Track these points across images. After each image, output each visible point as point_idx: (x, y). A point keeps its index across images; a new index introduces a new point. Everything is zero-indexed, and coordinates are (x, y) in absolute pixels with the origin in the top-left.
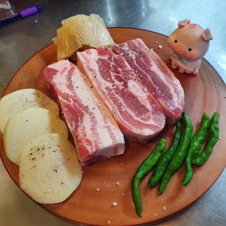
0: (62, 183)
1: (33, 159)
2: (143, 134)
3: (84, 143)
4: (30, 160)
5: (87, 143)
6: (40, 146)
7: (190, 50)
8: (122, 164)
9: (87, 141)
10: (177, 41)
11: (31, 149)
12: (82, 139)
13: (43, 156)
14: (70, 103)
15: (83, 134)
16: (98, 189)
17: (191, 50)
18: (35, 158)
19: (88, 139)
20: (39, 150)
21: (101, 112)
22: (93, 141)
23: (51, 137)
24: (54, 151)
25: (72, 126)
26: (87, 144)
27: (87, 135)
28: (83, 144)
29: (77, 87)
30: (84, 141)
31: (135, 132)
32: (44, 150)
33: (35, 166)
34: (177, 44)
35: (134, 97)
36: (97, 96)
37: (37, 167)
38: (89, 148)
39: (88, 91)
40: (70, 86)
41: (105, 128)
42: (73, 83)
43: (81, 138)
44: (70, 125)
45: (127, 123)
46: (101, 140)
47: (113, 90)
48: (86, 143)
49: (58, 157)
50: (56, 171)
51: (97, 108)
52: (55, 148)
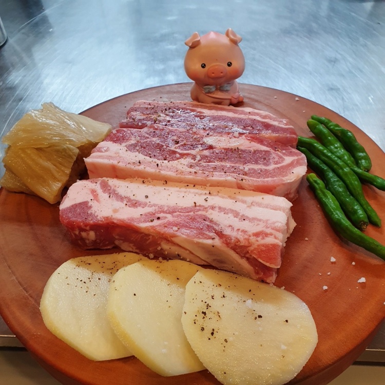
0: (287, 321)
1: (212, 334)
2: (298, 176)
3: (257, 241)
4: (209, 339)
5: (261, 237)
6: (200, 306)
7: (229, 64)
8: (306, 239)
9: (257, 235)
10: (205, 65)
11: (195, 323)
12: (249, 239)
13: (219, 316)
14: (167, 220)
15: (240, 233)
16: (325, 288)
17: (231, 63)
18: (213, 330)
19: (255, 231)
20: (204, 313)
21: (220, 197)
22: (264, 229)
23: (198, 282)
24: (224, 296)
25: (213, 239)
26: (263, 238)
27: (246, 229)
28: (258, 243)
29: (147, 197)
30: (253, 239)
31: (289, 181)
32: (210, 306)
33: (226, 341)
34: (207, 68)
35: (235, 150)
36: (188, 186)
37: (230, 339)
38: (270, 240)
39: (168, 190)
40: (135, 204)
41: (252, 207)
42: (132, 198)
43: (246, 239)
44: (208, 239)
45: (270, 179)
46: (269, 220)
47: (200, 162)
48: (259, 239)
49: (237, 299)
50: (260, 317)
51: (209, 196)
52: (218, 292)
